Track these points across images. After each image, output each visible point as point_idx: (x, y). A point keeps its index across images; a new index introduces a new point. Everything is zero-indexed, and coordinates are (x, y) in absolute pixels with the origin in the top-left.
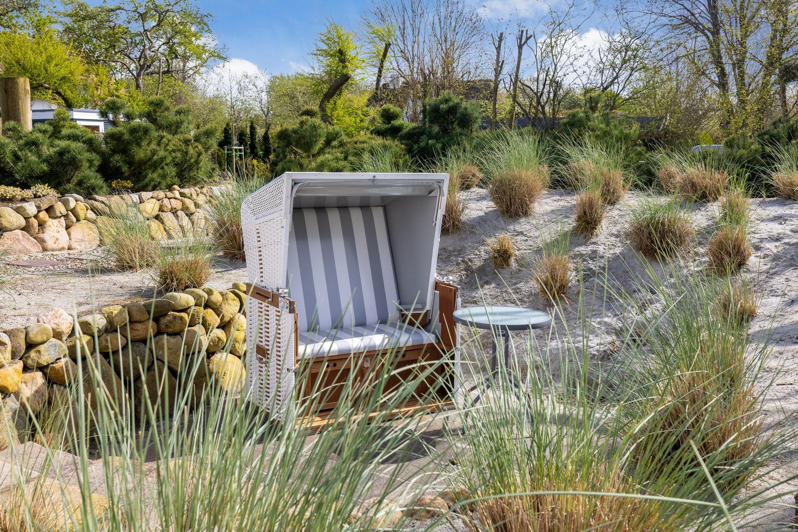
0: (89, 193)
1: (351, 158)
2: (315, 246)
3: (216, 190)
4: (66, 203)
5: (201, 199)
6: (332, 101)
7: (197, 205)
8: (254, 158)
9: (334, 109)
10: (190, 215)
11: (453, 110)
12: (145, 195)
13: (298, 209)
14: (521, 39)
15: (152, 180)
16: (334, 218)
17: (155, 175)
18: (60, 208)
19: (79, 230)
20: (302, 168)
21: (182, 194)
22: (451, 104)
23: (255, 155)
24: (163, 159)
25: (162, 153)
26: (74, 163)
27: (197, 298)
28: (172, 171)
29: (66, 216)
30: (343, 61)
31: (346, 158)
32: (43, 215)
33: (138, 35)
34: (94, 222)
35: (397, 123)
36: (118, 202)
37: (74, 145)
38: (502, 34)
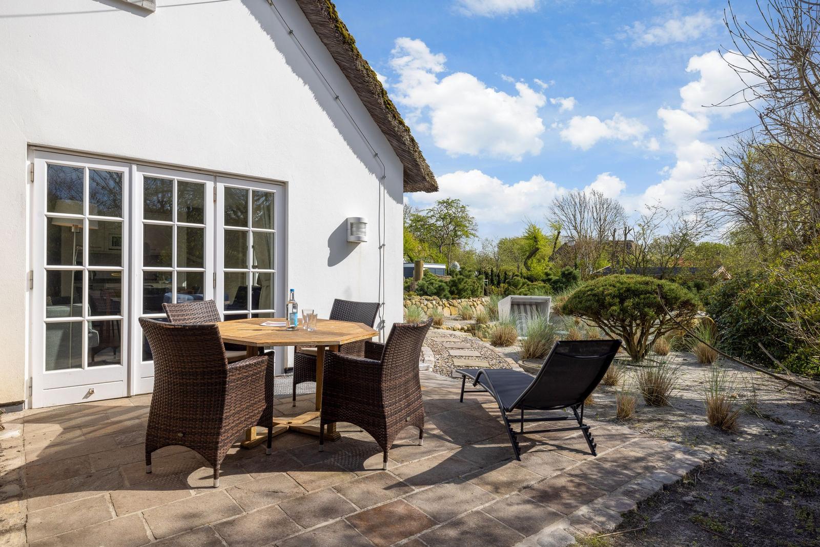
0: (447, 299)
1: (531, 290)
2: (516, 313)
3: (483, 300)
4: (442, 301)
5: (479, 302)
6: (531, 260)
7: (477, 304)
8: (493, 285)
9: (532, 263)
10: (475, 308)
11: (570, 273)
12: (463, 300)
13: (512, 305)
14: (626, 231)
15: (464, 295)
16: (522, 307)
17: (465, 294)
18: (441, 303)
19: (446, 309)
20: (514, 294)
21: (473, 300)
22: (569, 271)
23: (493, 284)
24: (467, 288)
25: (467, 287)
26: (443, 290)
27: (487, 326)
28: (470, 292)
29: (442, 306)
30: (536, 242)
31: (529, 290)
32: (437, 305)
33: (439, 227)
34: (449, 308)
35: (550, 277)
36: (455, 302)
37: (443, 284)
38: (615, 229)
